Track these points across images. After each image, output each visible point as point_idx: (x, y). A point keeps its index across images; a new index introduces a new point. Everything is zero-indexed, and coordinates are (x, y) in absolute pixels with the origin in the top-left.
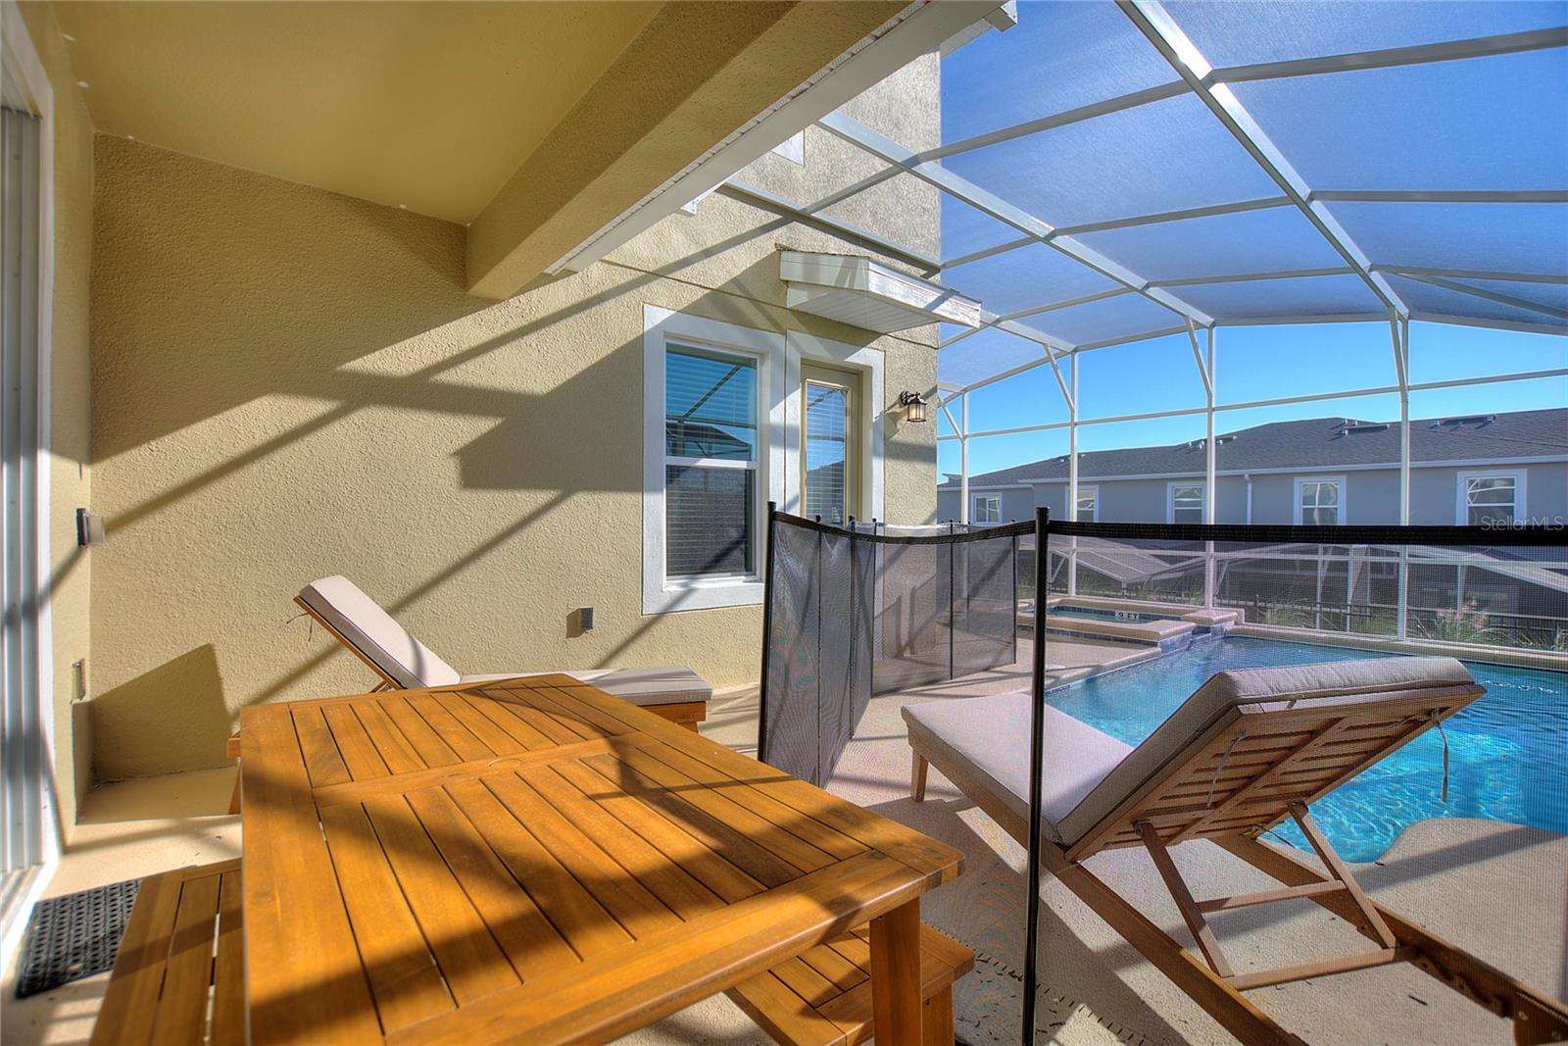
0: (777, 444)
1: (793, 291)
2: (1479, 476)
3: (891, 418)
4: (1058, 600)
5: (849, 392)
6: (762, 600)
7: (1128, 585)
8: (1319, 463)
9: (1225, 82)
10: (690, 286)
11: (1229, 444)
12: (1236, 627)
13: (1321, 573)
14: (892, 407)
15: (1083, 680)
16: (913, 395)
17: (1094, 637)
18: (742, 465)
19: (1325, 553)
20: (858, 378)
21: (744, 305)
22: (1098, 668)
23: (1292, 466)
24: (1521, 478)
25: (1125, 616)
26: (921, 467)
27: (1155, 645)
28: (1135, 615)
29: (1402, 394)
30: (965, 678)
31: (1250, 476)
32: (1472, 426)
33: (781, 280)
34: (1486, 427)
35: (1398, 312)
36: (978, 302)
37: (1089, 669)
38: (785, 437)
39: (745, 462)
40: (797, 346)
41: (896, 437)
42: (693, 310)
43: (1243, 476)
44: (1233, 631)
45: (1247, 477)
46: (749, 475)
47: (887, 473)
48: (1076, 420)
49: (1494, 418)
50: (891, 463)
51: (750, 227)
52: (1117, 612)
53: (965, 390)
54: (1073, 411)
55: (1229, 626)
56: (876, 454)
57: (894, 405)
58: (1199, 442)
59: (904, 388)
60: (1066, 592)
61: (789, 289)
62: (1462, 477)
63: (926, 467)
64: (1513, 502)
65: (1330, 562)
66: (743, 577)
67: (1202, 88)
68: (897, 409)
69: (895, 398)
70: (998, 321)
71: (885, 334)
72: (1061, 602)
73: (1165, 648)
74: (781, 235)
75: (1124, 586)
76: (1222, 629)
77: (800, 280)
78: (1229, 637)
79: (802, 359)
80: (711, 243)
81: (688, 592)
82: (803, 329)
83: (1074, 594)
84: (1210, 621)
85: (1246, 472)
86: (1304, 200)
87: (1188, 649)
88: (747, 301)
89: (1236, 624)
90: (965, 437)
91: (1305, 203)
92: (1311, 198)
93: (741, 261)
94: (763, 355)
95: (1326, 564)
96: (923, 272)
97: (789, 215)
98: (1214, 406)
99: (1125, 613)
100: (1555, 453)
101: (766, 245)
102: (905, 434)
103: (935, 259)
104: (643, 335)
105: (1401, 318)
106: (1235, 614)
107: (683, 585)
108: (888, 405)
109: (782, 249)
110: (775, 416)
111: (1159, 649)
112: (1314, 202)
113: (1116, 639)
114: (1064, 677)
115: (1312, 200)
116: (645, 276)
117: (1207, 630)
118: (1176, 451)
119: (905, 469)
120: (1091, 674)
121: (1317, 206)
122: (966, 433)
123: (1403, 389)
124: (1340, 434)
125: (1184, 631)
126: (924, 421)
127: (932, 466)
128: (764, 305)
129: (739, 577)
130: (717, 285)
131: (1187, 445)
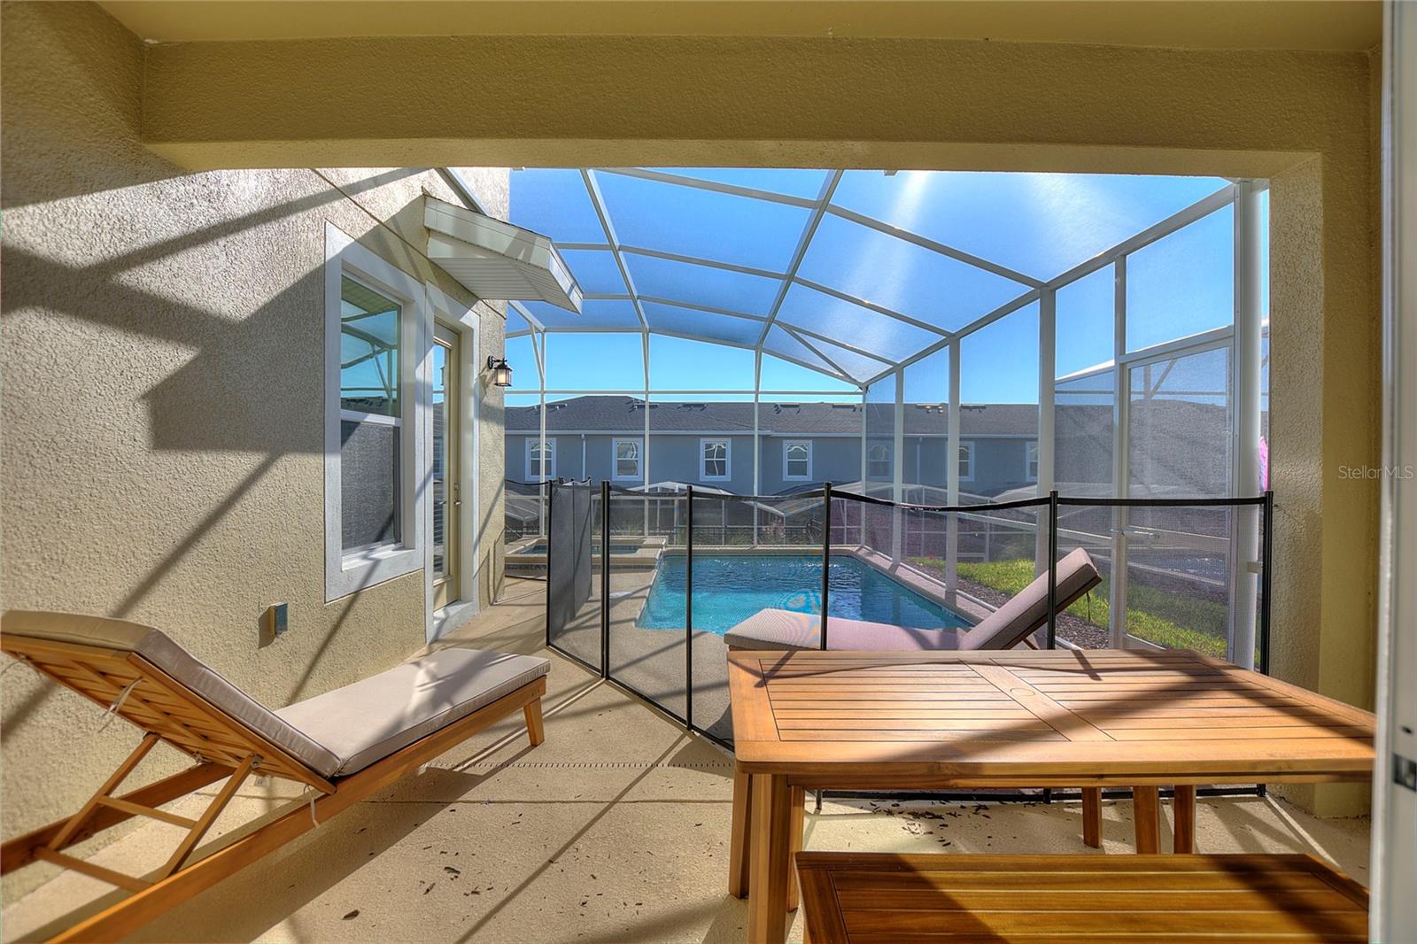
0: (419, 403)
1: (433, 240)
3: (482, 382)
4: (536, 540)
7: (528, 523)
8: (626, 428)
10: (364, 213)
14: (483, 369)
16: (498, 361)
18: (392, 420)
20: (458, 338)
21: (395, 244)
23: (610, 429)
24: (728, 444)
26: (497, 428)
31: (586, 435)
32: (698, 409)
33: (425, 227)
38: (424, 395)
39: (394, 418)
40: (432, 301)
41: (485, 399)
42: (366, 242)
43: (581, 435)
45: (583, 436)
46: (396, 430)
47: (480, 433)
50: (482, 425)
57: (485, 368)
59: (489, 353)
60: (538, 534)
61: (430, 239)
62: (702, 443)
63: (499, 427)
66: (393, 545)
68: (486, 372)
69: (485, 362)
71: (481, 299)
72: (537, 542)
75: (525, 525)
77: (450, 233)
79: (435, 315)
82: (436, 282)
85: (583, 433)
88: (399, 240)
94: (407, 304)
101: (415, 185)
104: (324, 265)
109: (425, 194)
110: (419, 375)
111: (656, 570)
116: (333, 190)
119: (489, 430)
128: (409, 247)
129: (390, 546)
130: (384, 218)
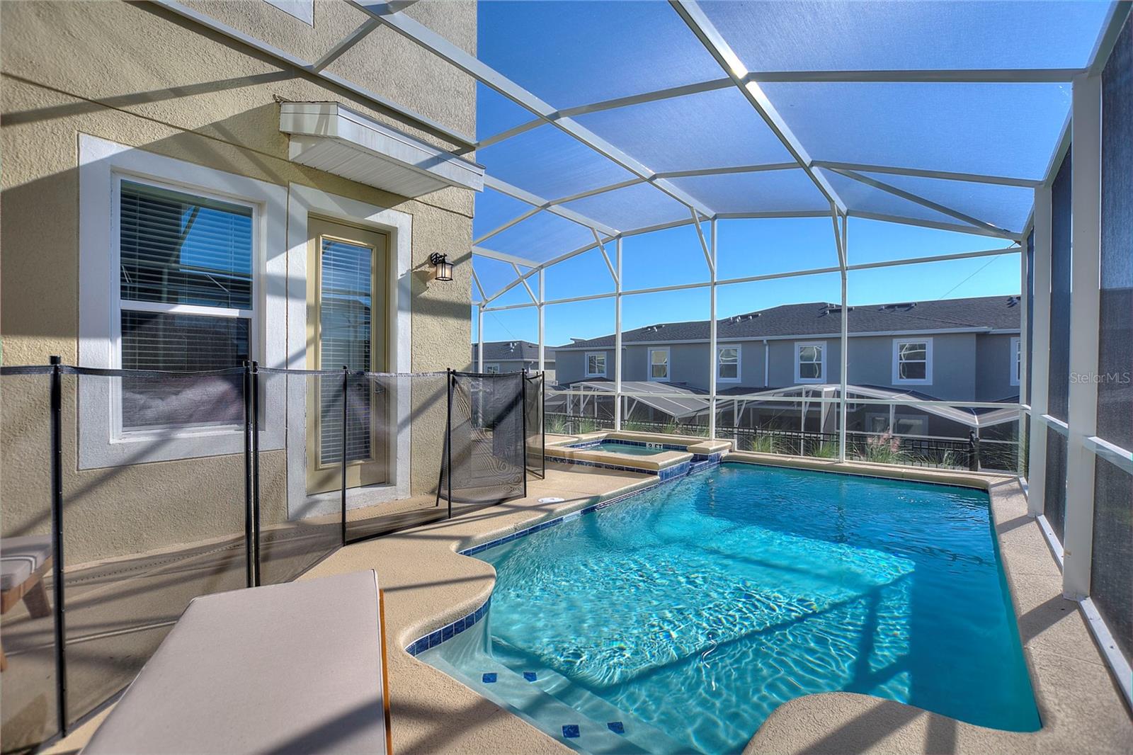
0: (275, 294)
1: (297, 143)
2: (908, 342)
3: (420, 278)
4: (601, 435)
5: (375, 250)
6: (243, 450)
7: (679, 419)
8: (810, 332)
9: (757, 81)
10: (151, 122)
11: (756, 319)
12: (731, 454)
13: (804, 409)
14: (420, 266)
15: (579, 512)
16: (441, 256)
17: (612, 468)
18: (234, 313)
19: (807, 396)
20: (385, 237)
21: (228, 152)
22: (596, 499)
23: (793, 334)
24: (929, 343)
25: (653, 446)
26: (453, 323)
27: (654, 474)
28: (660, 445)
29: (842, 273)
30: (457, 518)
31: (767, 341)
32: (903, 309)
33: (281, 132)
34: (911, 311)
35: (837, 207)
36: (482, 168)
37: (588, 500)
38: (287, 288)
39: (242, 311)
40: (302, 201)
41: (425, 294)
42: (156, 148)
43: (763, 341)
44: (728, 457)
45: (765, 341)
46: (244, 324)
47: (415, 327)
48: (620, 291)
49: (916, 305)
50: (419, 318)
51: (239, 74)
52: (648, 444)
53: (542, 267)
54: (618, 284)
55: (725, 453)
56: (401, 309)
57: (423, 265)
58: (736, 317)
59: (434, 250)
61: (290, 142)
62: (896, 344)
63: (459, 322)
64: (925, 359)
65: (811, 402)
66: (236, 426)
67: (741, 84)
68: (426, 268)
69: (424, 259)
70: (548, 205)
71: (412, 199)
73: (665, 475)
74: (284, 88)
75: (676, 420)
76: (718, 455)
78: (725, 462)
79: (309, 213)
80: (181, 82)
81: (163, 441)
82: (311, 183)
83: (619, 429)
84: (708, 450)
85: (765, 339)
86: (808, 165)
87: (688, 475)
88: (234, 149)
89: (730, 451)
90: (542, 304)
91: (808, 168)
92: (812, 164)
93: (226, 106)
94: (260, 205)
95: (808, 404)
96: (456, 148)
97: (291, 70)
98: (715, 281)
99: (653, 444)
100: (949, 327)
101: (260, 96)
102: (435, 291)
103: (472, 140)
105: (840, 214)
106: (730, 443)
107: (160, 435)
108: (416, 264)
109: (280, 102)
110: (274, 267)
111: (658, 477)
112: (814, 167)
113: (628, 469)
114: (558, 510)
115: (813, 166)
116: (85, 104)
117: (704, 458)
118: (722, 323)
119: (432, 324)
120: (589, 504)
121: (815, 170)
122: (542, 301)
123: (843, 269)
124: (825, 313)
125: (685, 459)
126: (451, 279)
127: (465, 322)
128: (257, 154)
129: (232, 426)
130: (192, 126)
131: (730, 319)
